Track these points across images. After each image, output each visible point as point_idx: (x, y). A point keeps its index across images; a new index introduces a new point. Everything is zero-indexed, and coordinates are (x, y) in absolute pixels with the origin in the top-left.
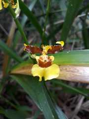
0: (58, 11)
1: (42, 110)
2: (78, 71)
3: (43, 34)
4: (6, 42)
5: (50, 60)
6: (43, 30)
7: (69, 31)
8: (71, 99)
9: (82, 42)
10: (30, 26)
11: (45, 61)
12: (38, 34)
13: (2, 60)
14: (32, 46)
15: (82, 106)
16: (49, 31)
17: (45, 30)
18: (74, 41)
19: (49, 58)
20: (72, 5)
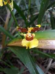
0: (35, 7)
1: (28, 68)
2: (49, 43)
3: (27, 21)
4: (3, 26)
5: (33, 36)
6: (27, 18)
7: (42, 19)
8: (45, 61)
9: (51, 26)
10: (18, 16)
11: (30, 37)
12: (23, 21)
13: (1, 38)
14: (22, 28)
15: (51, 65)
16: (30, 19)
17: (28, 19)
18: (45, 25)
19: (32, 35)
20: (43, 3)
